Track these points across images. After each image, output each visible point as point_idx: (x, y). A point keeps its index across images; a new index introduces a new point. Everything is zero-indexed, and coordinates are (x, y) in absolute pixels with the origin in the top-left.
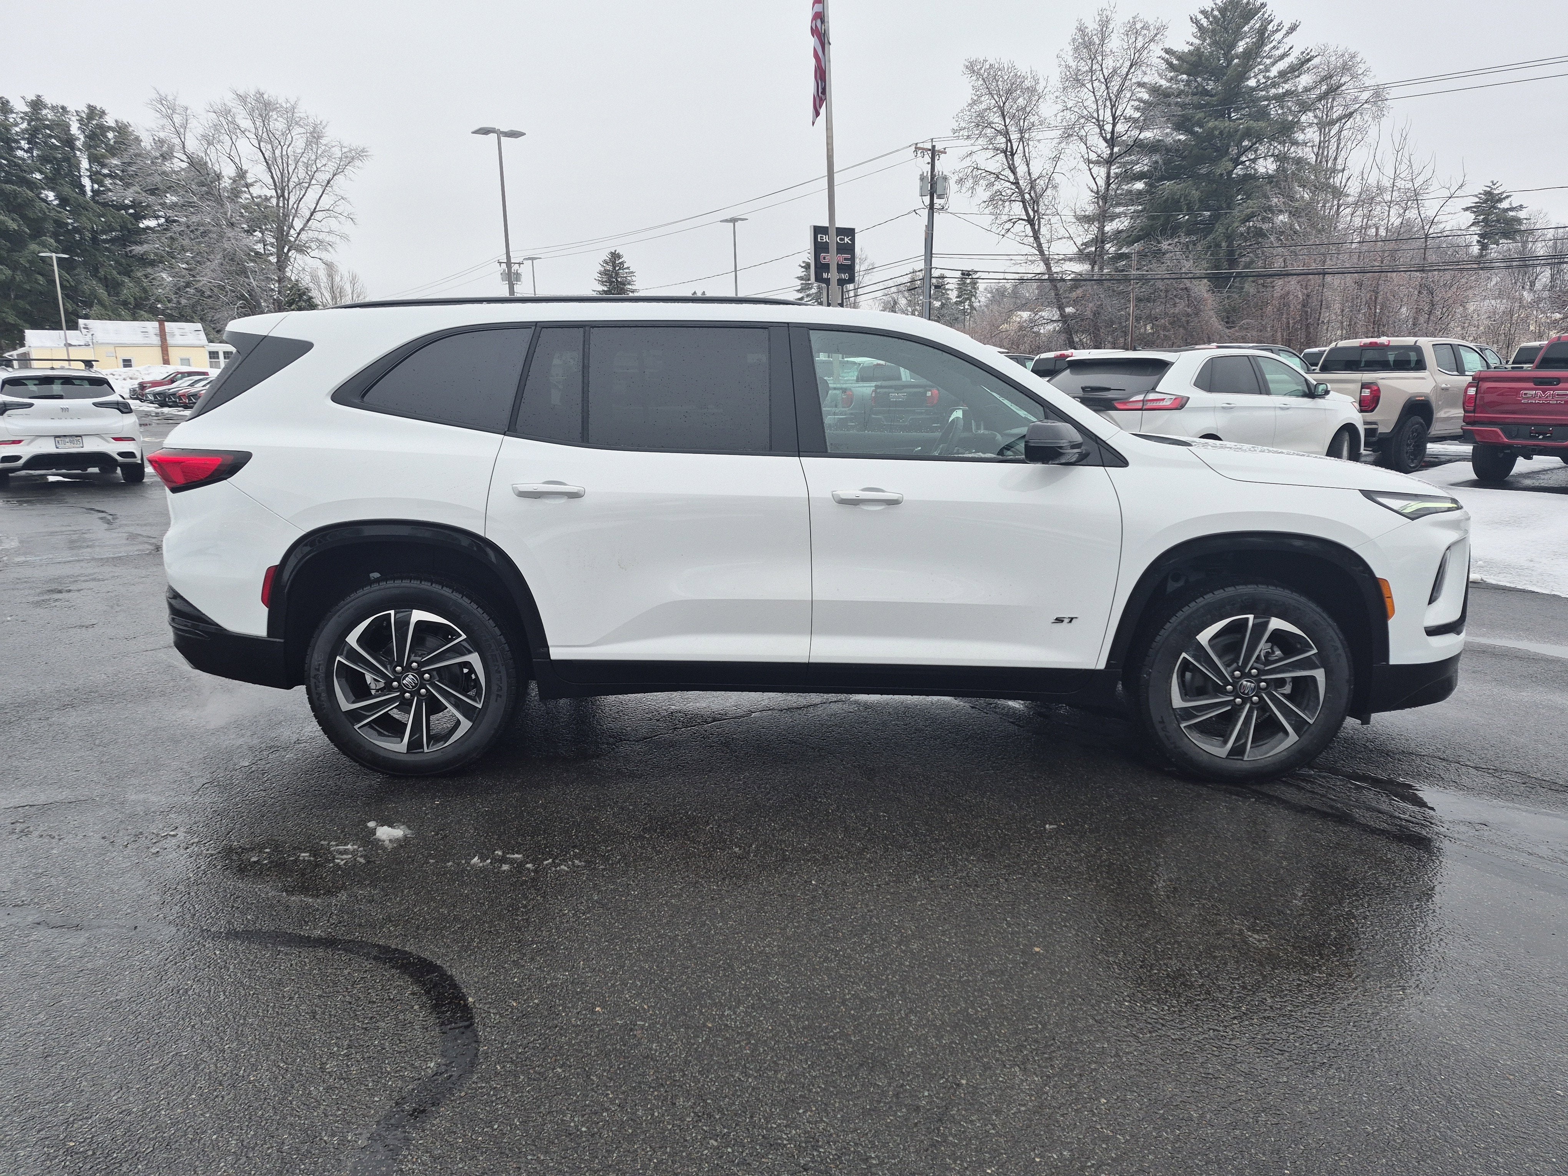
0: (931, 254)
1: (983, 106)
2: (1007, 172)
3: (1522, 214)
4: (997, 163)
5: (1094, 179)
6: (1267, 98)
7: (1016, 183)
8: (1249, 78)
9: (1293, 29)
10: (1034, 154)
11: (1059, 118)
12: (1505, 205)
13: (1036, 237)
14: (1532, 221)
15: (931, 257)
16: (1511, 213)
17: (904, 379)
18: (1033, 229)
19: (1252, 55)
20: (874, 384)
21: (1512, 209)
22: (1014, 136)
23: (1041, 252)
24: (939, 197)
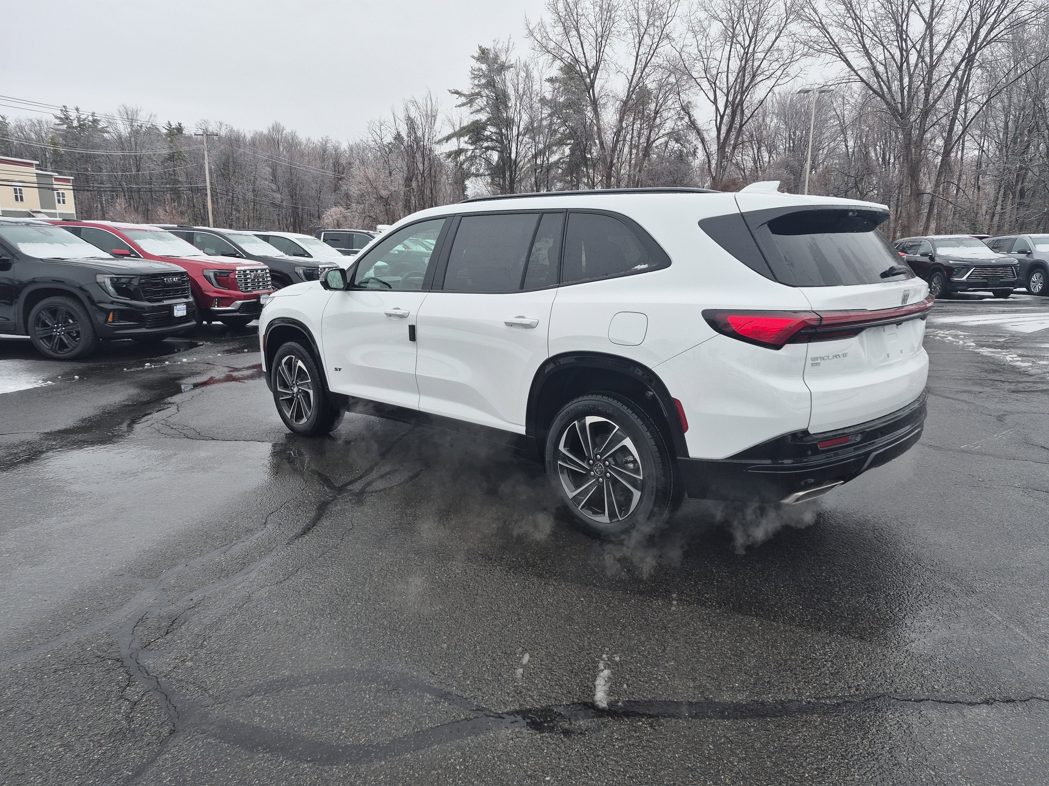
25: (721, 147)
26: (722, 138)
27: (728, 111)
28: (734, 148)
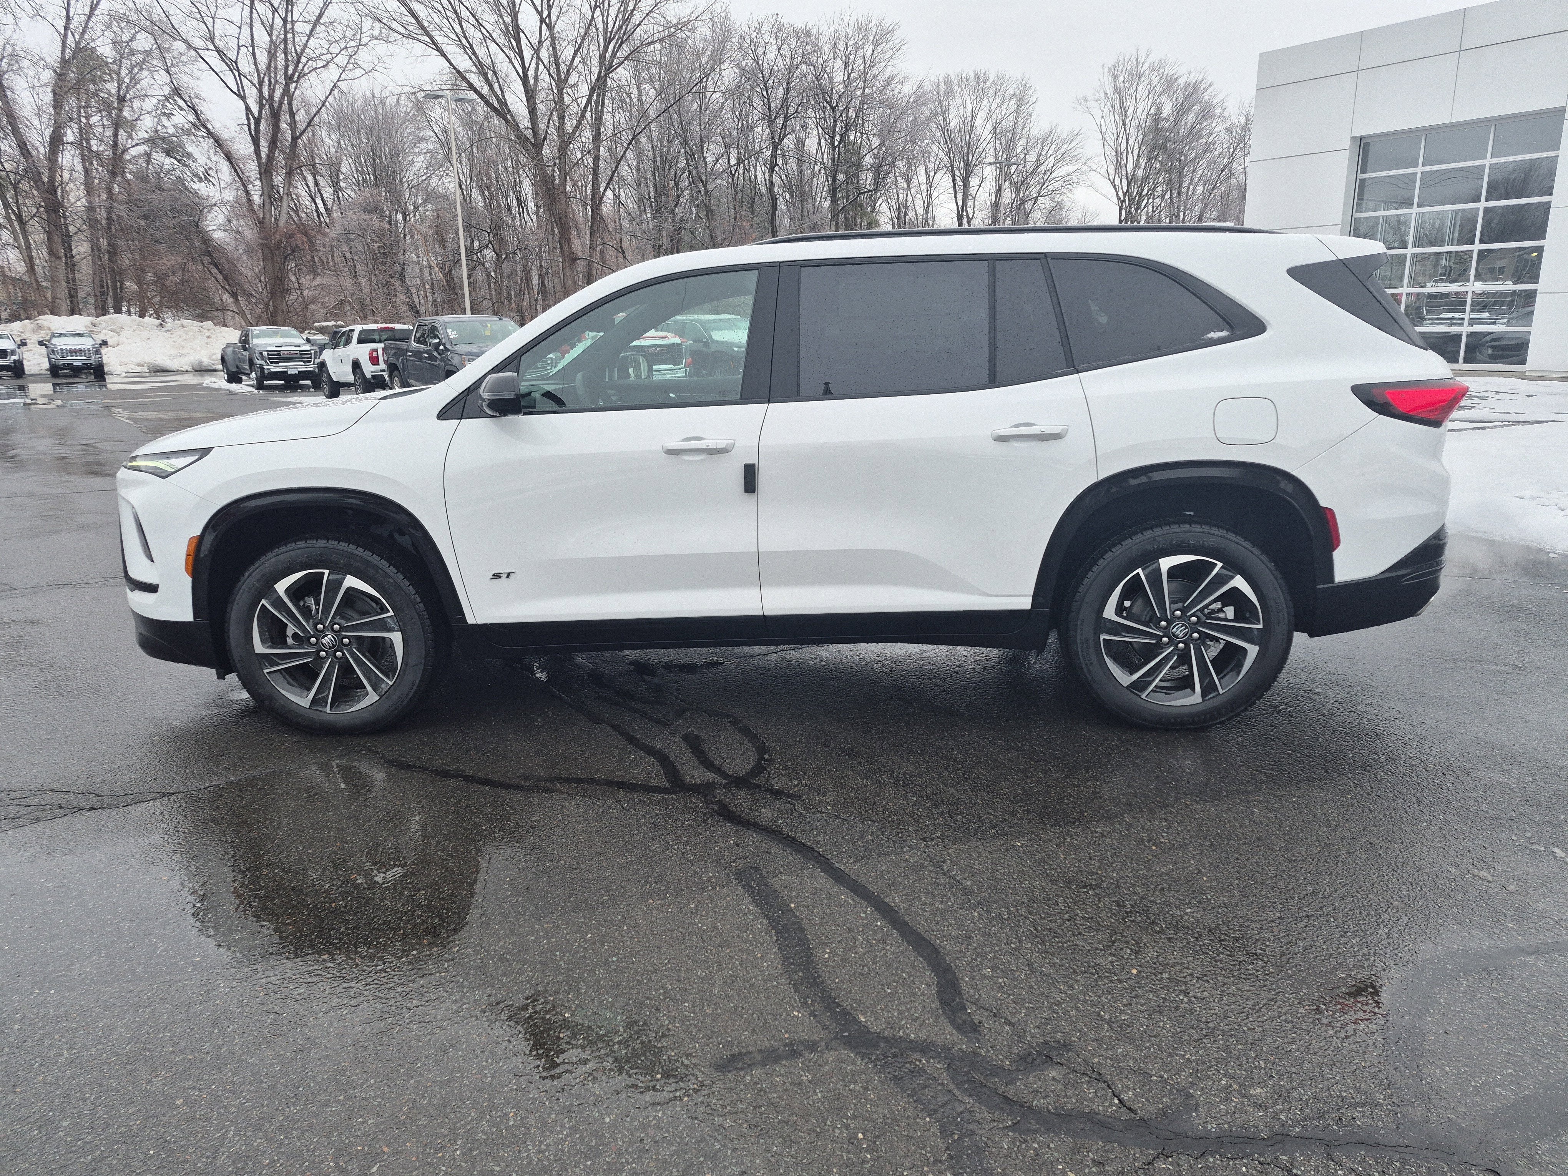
25: (266, 170)
26: (264, 156)
27: (266, 112)
28: (289, 174)
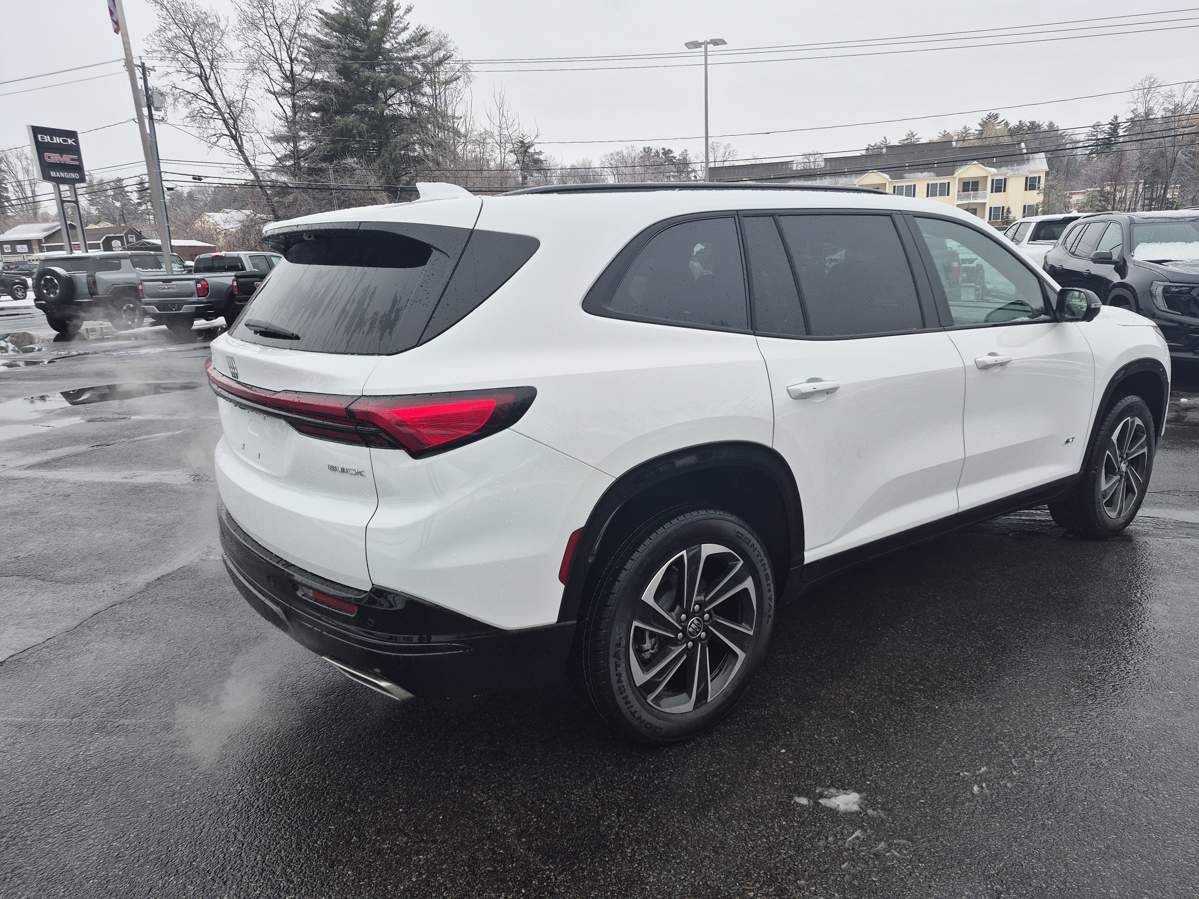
0: (159, 159)
1: (170, 34)
2: (205, 94)
3: (542, 157)
4: (195, 85)
5: (282, 107)
6: (401, 59)
7: (215, 104)
8: (384, 42)
9: (409, 10)
10: (224, 81)
11: (243, 53)
12: (531, 150)
13: (241, 151)
14: (548, 162)
15: (159, 162)
16: (536, 156)
17: (248, 269)
18: (237, 144)
19: (384, 24)
20: (233, 274)
21: (536, 153)
22: (206, 64)
23: (248, 164)
24: (157, 109)
